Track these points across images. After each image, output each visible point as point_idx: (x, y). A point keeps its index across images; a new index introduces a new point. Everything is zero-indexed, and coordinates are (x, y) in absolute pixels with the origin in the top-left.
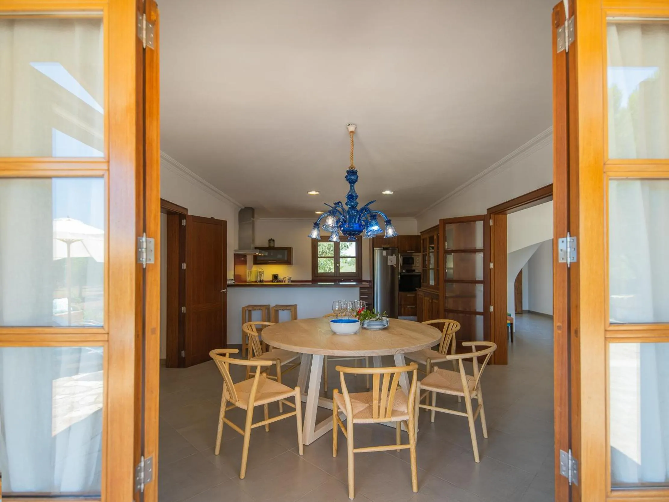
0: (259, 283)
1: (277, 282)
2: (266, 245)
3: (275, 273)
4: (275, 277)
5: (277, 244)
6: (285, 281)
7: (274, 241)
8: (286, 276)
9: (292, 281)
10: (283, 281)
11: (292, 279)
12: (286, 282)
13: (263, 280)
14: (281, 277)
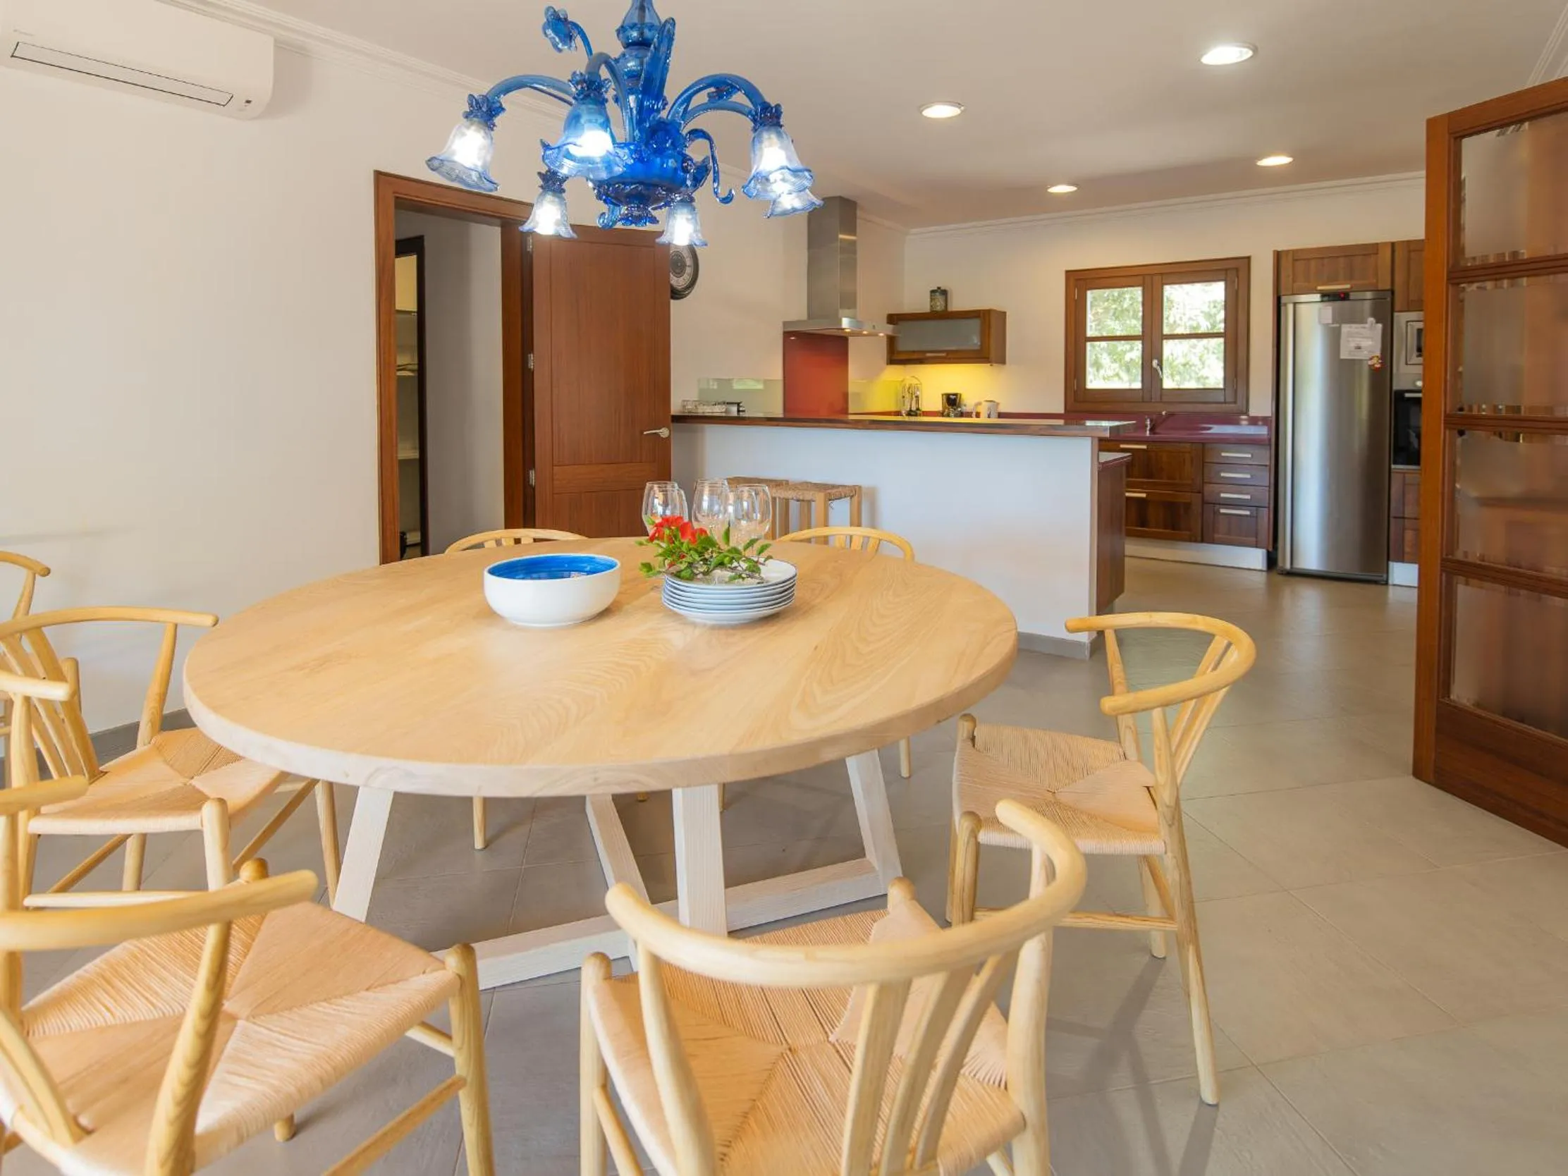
0: (907, 419)
1: (956, 416)
2: (925, 307)
3: (951, 390)
4: (952, 401)
5: (957, 304)
6: (978, 415)
7: (944, 293)
8: (982, 400)
9: (1001, 415)
10: (974, 414)
11: (1003, 409)
12: (981, 415)
13: (918, 409)
14: (968, 402)
